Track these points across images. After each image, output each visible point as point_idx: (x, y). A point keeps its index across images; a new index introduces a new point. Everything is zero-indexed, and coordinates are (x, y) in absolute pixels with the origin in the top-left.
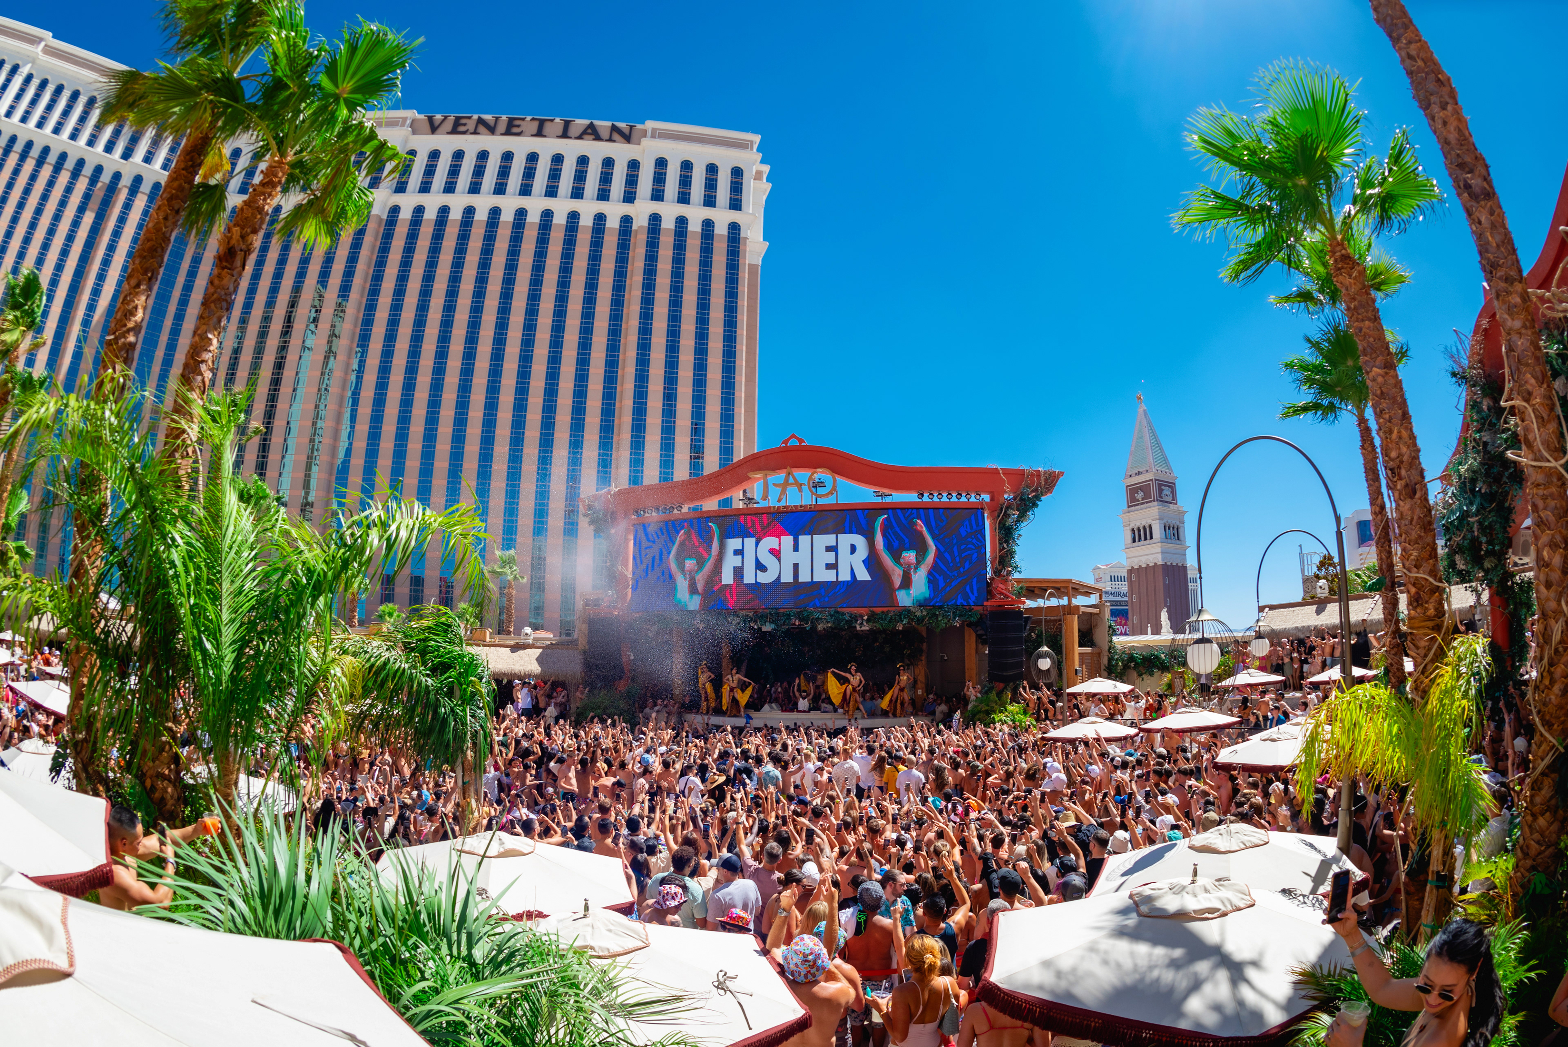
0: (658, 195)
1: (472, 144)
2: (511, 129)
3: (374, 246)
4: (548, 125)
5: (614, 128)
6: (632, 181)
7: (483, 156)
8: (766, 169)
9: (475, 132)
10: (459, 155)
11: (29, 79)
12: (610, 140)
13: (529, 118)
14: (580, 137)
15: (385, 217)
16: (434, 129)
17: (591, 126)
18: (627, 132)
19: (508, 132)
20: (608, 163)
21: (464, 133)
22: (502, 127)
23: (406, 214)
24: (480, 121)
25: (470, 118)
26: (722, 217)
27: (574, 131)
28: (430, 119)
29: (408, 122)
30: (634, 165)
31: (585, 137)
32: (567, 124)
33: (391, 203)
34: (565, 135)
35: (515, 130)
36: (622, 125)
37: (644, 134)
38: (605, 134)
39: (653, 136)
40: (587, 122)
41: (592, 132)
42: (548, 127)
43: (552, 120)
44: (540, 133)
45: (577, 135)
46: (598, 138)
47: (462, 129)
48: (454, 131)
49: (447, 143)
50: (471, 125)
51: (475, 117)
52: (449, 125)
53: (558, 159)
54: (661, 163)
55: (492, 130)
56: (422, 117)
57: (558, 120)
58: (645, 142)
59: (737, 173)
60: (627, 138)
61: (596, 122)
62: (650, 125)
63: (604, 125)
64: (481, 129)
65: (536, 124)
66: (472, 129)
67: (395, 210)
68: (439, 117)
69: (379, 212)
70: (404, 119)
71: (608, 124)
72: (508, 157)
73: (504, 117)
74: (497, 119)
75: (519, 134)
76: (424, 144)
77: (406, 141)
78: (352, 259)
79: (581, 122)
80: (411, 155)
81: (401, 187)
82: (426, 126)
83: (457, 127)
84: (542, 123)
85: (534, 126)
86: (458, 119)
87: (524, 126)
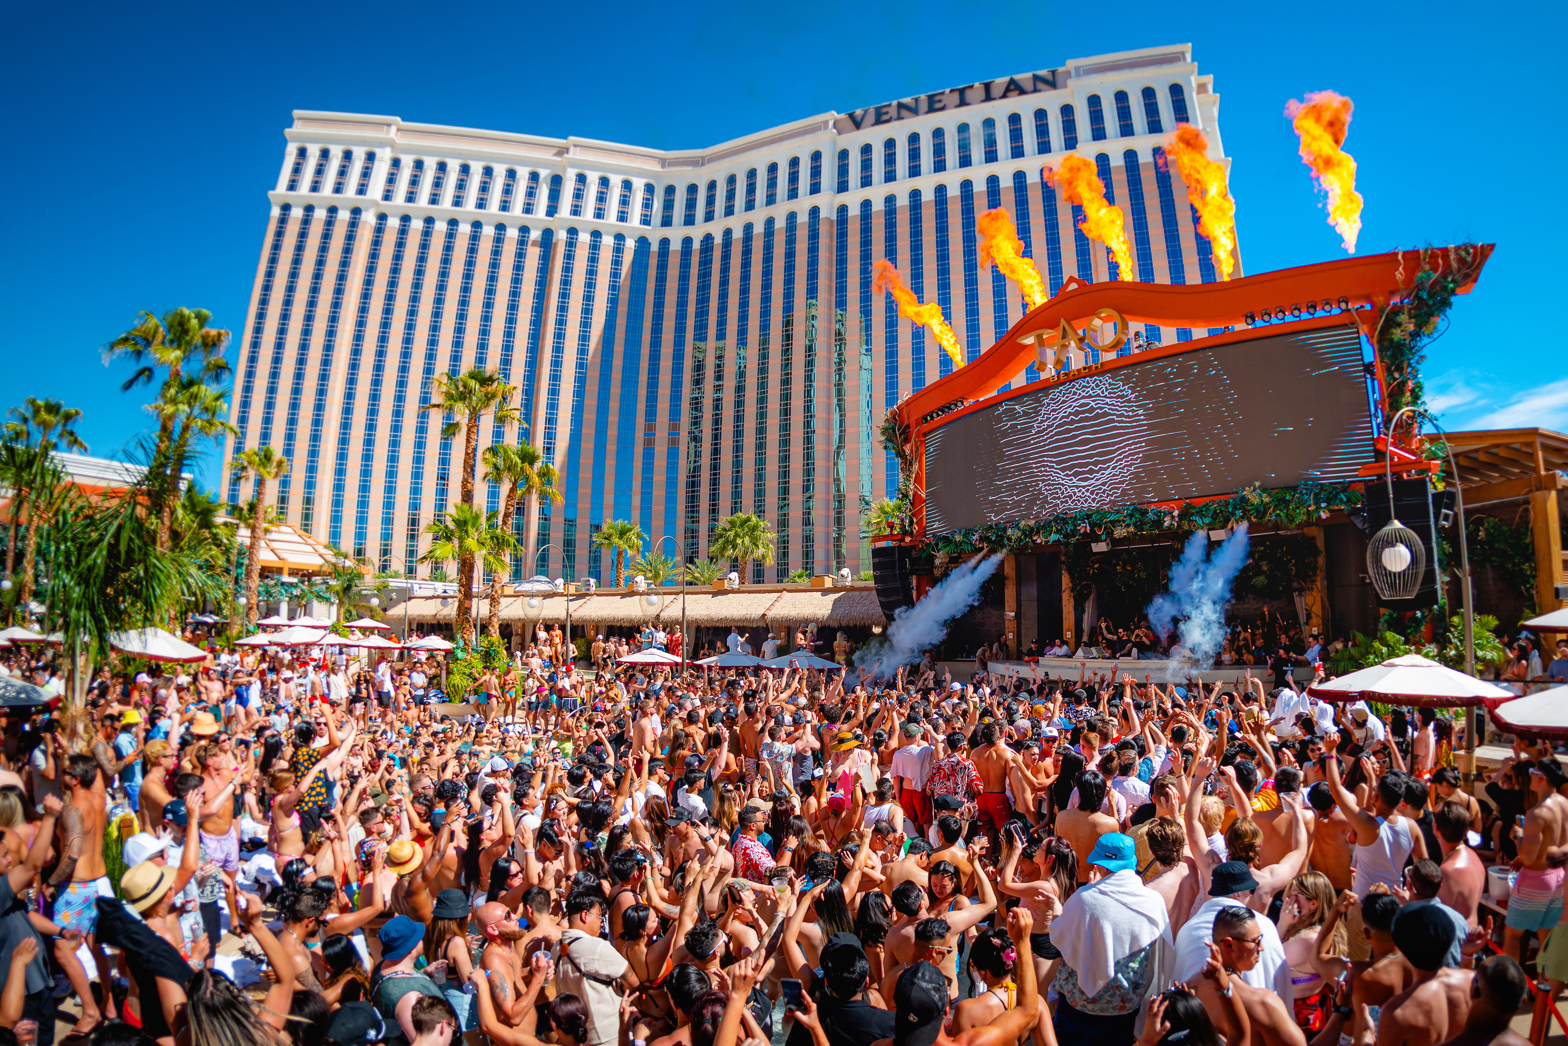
0: (1099, 134)
1: (900, 130)
2: (934, 105)
3: (831, 247)
4: (968, 93)
5: (1036, 78)
6: (1069, 126)
7: (914, 138)
8: (1209, 79)
9: (900, 118)
10: (890, 144)
12: (1036, 90)
13: (948, 91)
14: (1004, 96)
15: (834, 218)
16: (858, 125)
17: (1012, 81)
18: (1050, 77)
19: (931, 110)
20: (1041, 115)
21: (888, 121)
22: (924, 106)
23: (854, 211)
24: (901, 106)
25: (889, 105)
27: (996, 91)
28: (851, 116)
29: (831, 123)
30: (1067, 111)
31: (1009, 94)
32: (987, 87)
33: (836, 205)
34: (988, 98)
35: (938, 106)
36: (1043, 73)
37: (1068, 74)
38: (1029, 86)
39: (1078, 75)
40: (1007, 79)
41: (1014, 88)
42: (970, 95)
43: (971, 87)
44: (963, 103)
45: (1001, 94)
46: (1022, 92)
47: (885, 118)
48: (878, 122)
49: (875, 136)
50: (893, 112)
51: (895, 103)
52: (871, 117)
53: (989, 124)
54: (1094, 101)
55: (914, 111)
56: (842, 116)
57: (977, 85)
58: (1070, 83)
59: (1176, 91)
60: (1052, 84)
61: (1017, 77)
62: (1071, 64)
63: (1024, 77)
64: (904, 113)
66: (895, 116)
67: (843, 210)
68: (859, 112)
69: (828, 213)
70: (826, 123)
71: (1029, 75)
72: (938, 133)
73: (923, 96)
74: (917, 100)
75: (943, 109)
76: (854, 141)
77: (835, 143)
78: (813, 263)
79: (1001, 81)
80: (844, 155)
81: (842, 187)
82: (850, 124)
83: (880, 119)
84: (962, 92)
85: (956, 97)
86: (878, 109)
87: (946, 100)
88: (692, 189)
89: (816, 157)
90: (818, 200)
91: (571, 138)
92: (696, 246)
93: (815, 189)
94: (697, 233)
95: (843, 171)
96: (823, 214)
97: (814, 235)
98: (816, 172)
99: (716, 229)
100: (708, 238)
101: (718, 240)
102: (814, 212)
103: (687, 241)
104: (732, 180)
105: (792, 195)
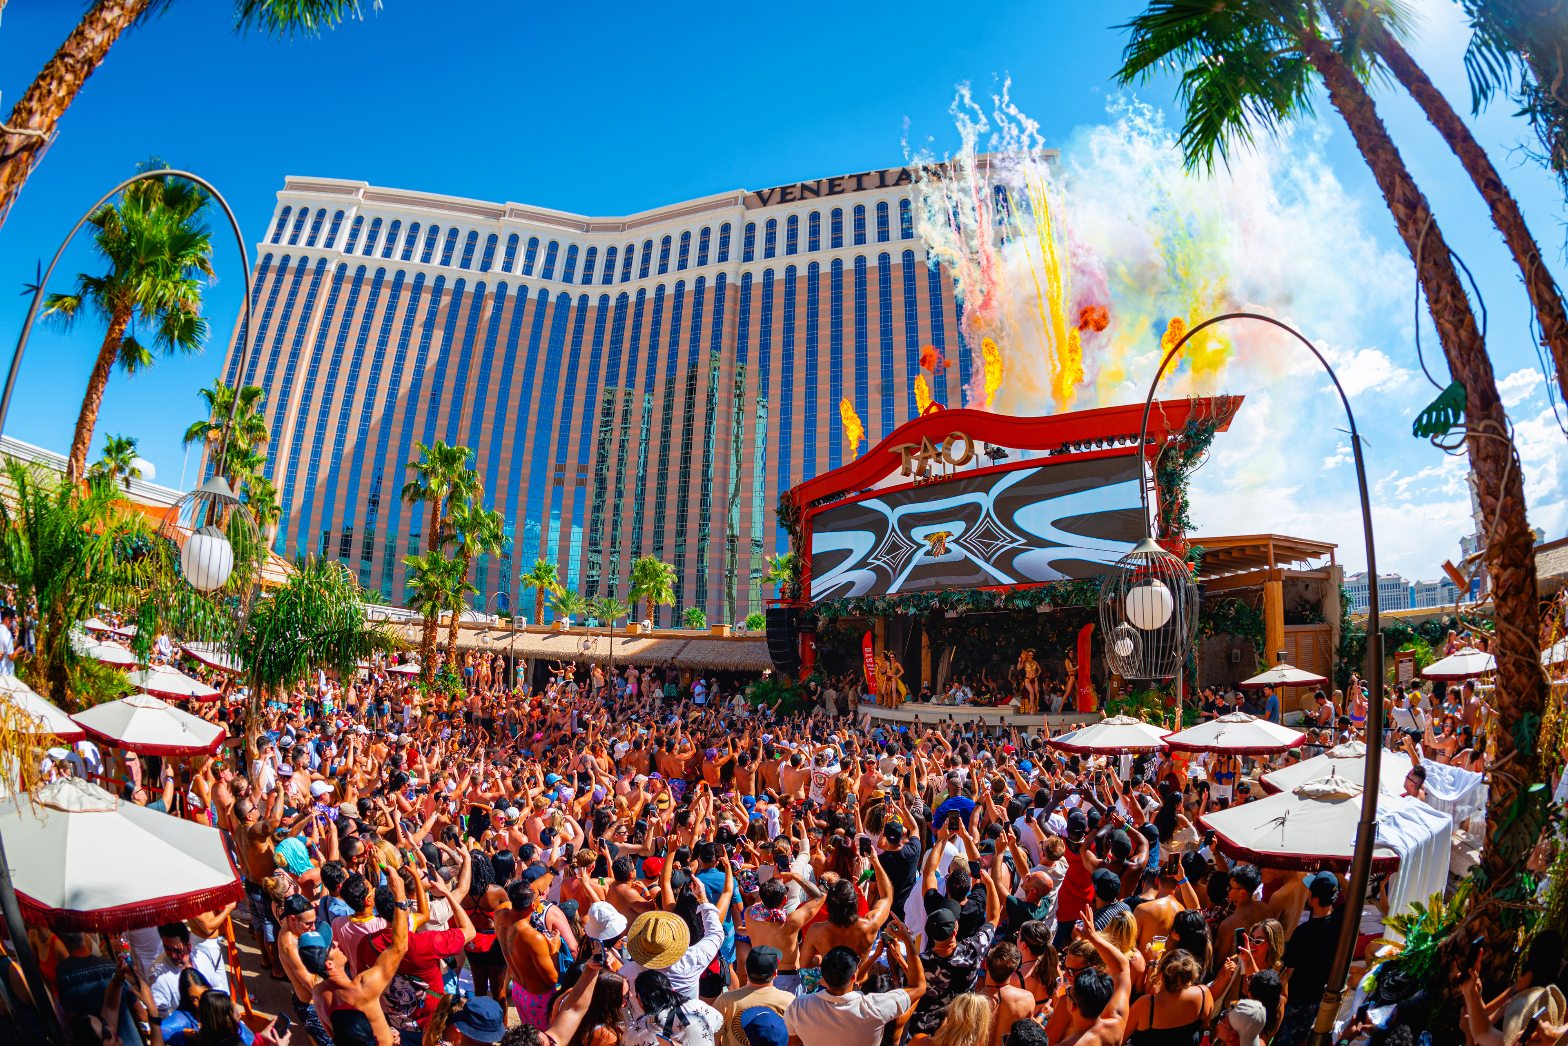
1: (802, 209)
2: (834, 187)
4: (865, 179)
5: (926, 169)
7: (815, 217)
9: (802, 198)
10: (793, 220)
11: (359, 220)
13: (847, 176)
14: (897, 184)
15: (739, 284)
16: (765, 202)
17: (904, 171)
19: (831, 192)
21: (793, 200)
22: (825, 189)
23: (758, 279)
24: (804, 187)
25: (794, 187)
27: (890, 180)
28: (759, 194)
29: (740, 200)
31: (901, 182)
32: (882, 174)
33: (741, 272)
34: (883, 184)
35: (837, 189)
40: (900, 169)
41: (904, 177)
42: (866, 181)
43: (868, 174)
44: (860, 188)
45: (894, 181)
46: (913, 181)
47: (789, 197)
48: (783, 200)
49: (780, 212)
50: (797, 193)
51: (799, 184)
52: (777, 196)
53: (882, 207)
55: (817, 193)
56: (751, 193)
57: (873, 172)
61: (908, 167)
63: (915, 168)
64: (807, 194)
65: (854, 180)
66: (798, 195)
67: (747, 276)
68: (766, 191)
69: (733, 279)
70: (736, 198)
72: (837, 213)
73: (824, 180)
74: (819, 182)
75: (842, 192)
76: (760, 216)
77: (743, 216)
78: (718, 324)
79: (895, 170)
80: (751, 228)
81: (748, 257)
82: (758, 201)
83: (785, 196)
84: (859, 178)
85: (854, 182)
86: (784, 189)
87: (844, 184)
88: (612, 251)
89: (726, 228)
90: (724, 267)
91: (509, 203)
92: (612, 303)
93: (723, 257)
94: (614, 291)
95: (749, 242)
96: (729, 280)
97: (720, 300)
98: (725, 242)
99: (631, 288)
100: (624, 296)
101: (632, 299)
102: (722, 277)
103: (604, 298)
104: (648, 245)
105: (703, 261)
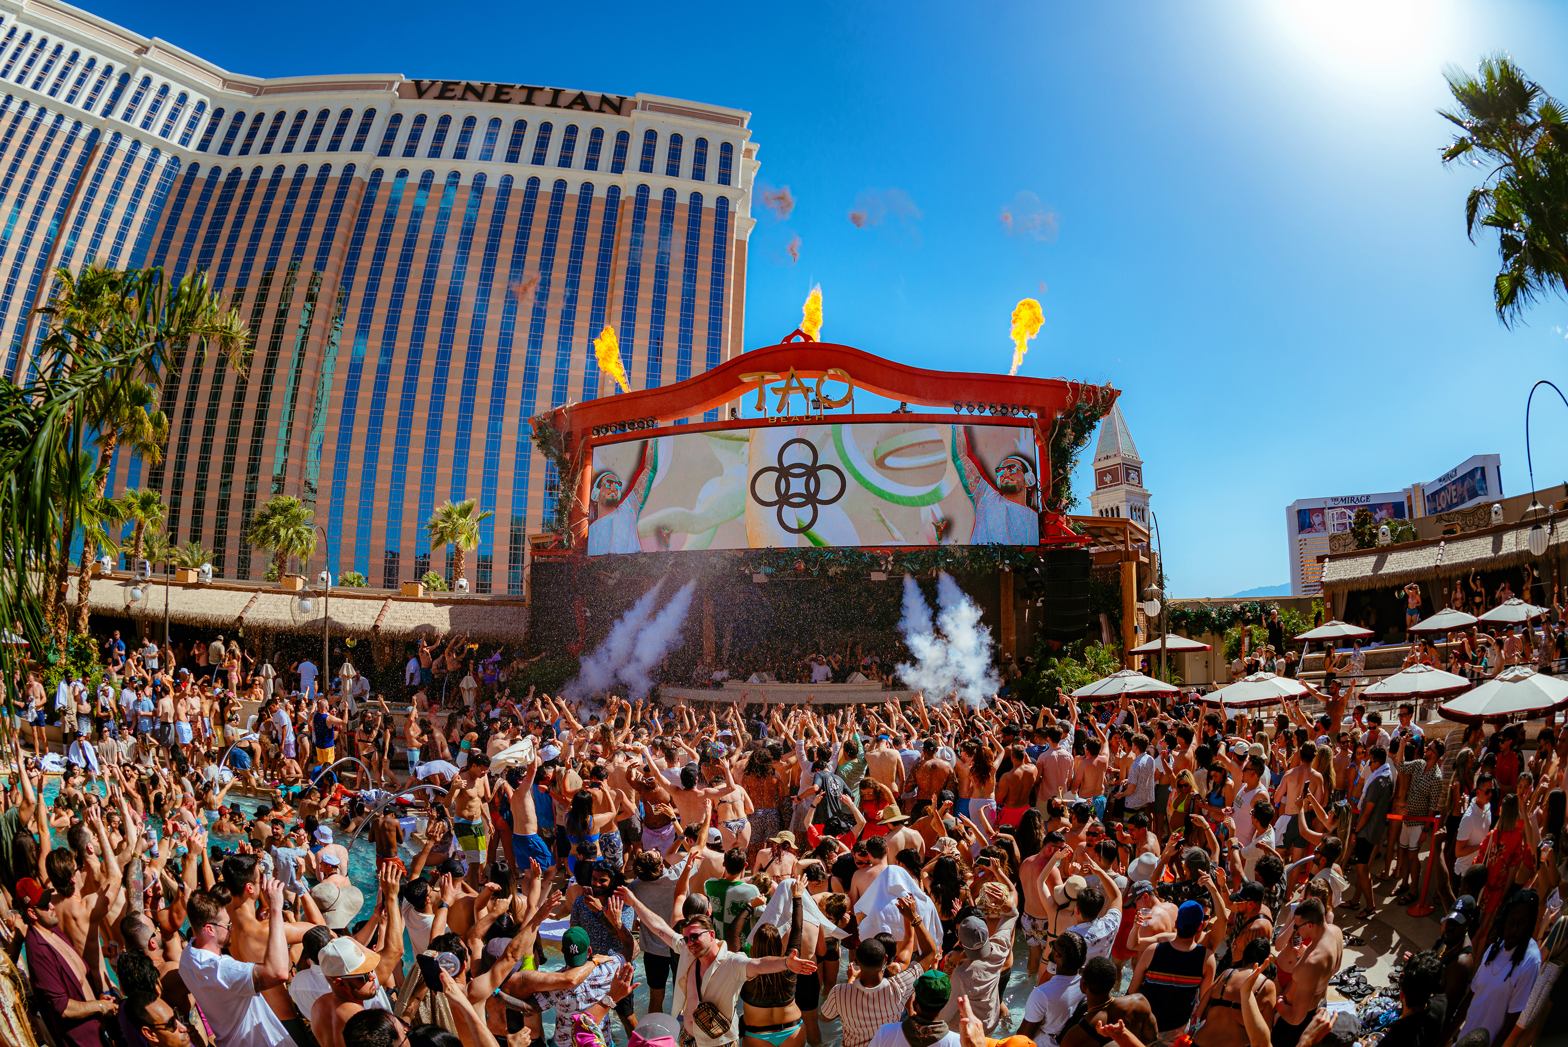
0: (646, 166)
1: (458, 110)
2: (501, 95)
4: (537, 94)
5: (604, 100)
6: (621, 151)
7: (470, 121)
8: (756, 147)
9: (463, 98)
10: (445, 120)
11: (12, 33)
12: (600, 111)
13: (518, 86)
14: (569, 107)
15: (367, 180)
16: (421, 94)
17: (581, 96)
18: (617, 103)
19: (496, 99)
20: (597, 133)
21: (452, 98)
22: (490, 94)
23: (388, 178)
24: (469, 88)
25: (458, 84)
26: (711, 190)
27: (563, 100)
28: (418, 84)
29: (396, 85)
30: (623, 137)
31: (575, 106)
32: (557, 93)
33: (373, 167)
34: (554, 104)
35: (504, 97)
36: (612, 96)
37: (635, 105)
38: (595, 105)
39: (644, 109)
40: (577, 92)
41: (581, 102)
42: (537, 96)
43: (541, 89)
44: (528, 101)
45: (567, 104)
46: (587, 108)
47: (449, 94)
48: (441, 96)
49: (434, 109)
50: (459, 91)
51: (464, 83)
52: (436, 91)
53: (546, 128)
54: (651, 136)
55: (480, 96)
56: (409, 81)
57: (547, 89)
58: (635, 114)
59: (727, 149)
60: (617, 109)
61: (586, 92)
62: (640, 97)
63: (593, 95)
64: (469, 95)
66: (460, 95)
67: (378, 173)
68: (426, 81)
69: (362, 174)
70: (392, 83)
71: (599, 94)
72: (495, 123)
73: (493, 84)
74: (486, 85)
75: (507, 101)
76: (411, 108)
77: (393, 105)
78: (332, 221)
79: (572, 92)
80: (397, 119)
81: (385, 151)
82: (414, 91)
83: (445, 92)
84: (531, 91)
85: (524, 94)
86: (446, 84)
87: (513, 94)
89: (370, 114)
90: (357, 158)
91: (156, 38)
92: (223, 178)
93: (358, 146)
94: (228, 164)
95: (390, 136)
96: (357, 174)
97: (341, 194)
98: (364, 129)
99: (247, 164)
100: (237, 172)
101: (246, 177)
102: (350, 168)
103: (216, 171)
104: (280, 116)
105: (334, 146)
